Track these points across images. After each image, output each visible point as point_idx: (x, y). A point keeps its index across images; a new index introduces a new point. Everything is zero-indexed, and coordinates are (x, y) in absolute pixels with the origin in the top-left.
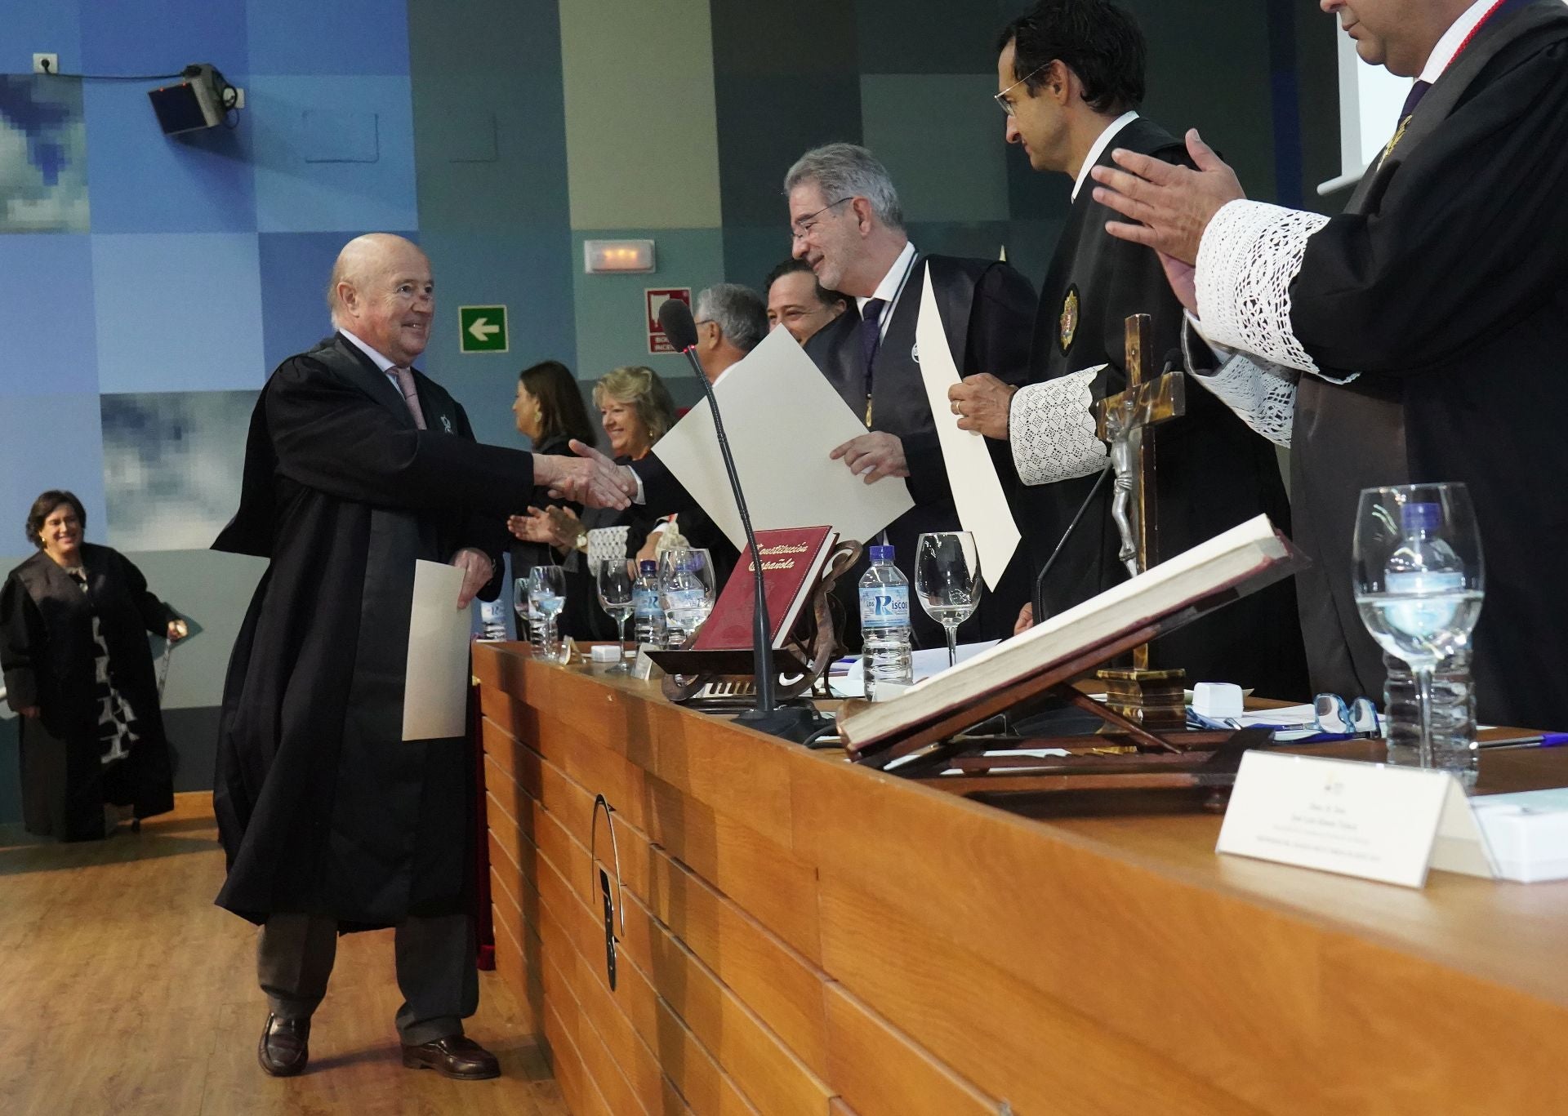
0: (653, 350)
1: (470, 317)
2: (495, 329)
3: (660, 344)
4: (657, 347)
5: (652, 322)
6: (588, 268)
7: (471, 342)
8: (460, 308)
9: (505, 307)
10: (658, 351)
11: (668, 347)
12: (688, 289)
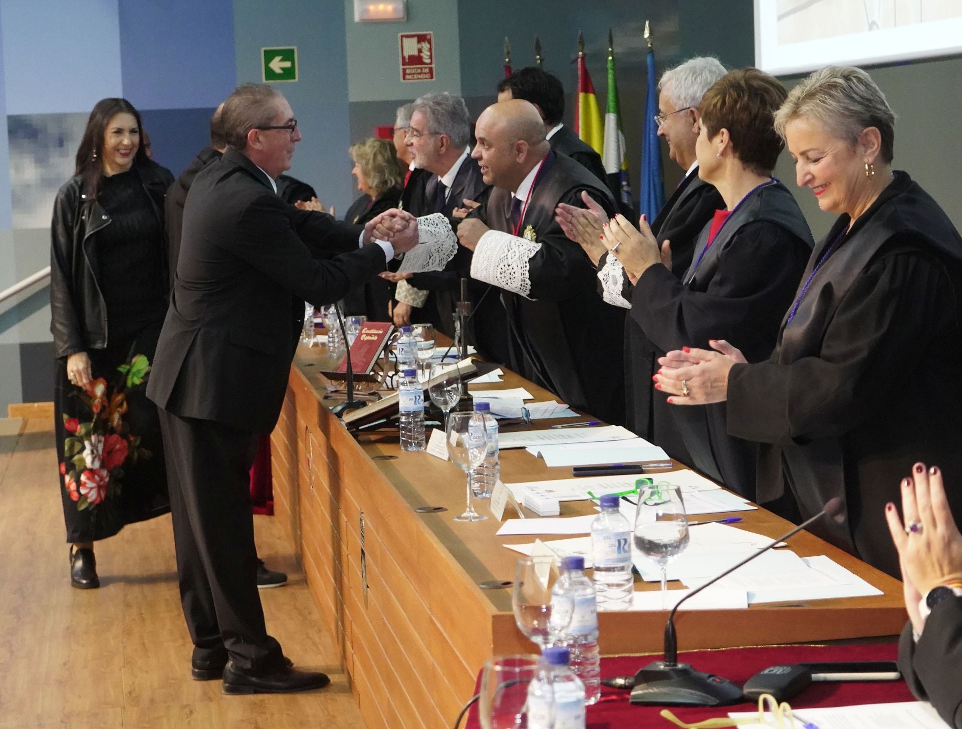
0: (404, 78)
1: (270, 56)
2: (288, 64)
3: (409, 74)
4: (407, 77)
5: (404, 58)
6: (357, 18)
7: (270, 74)
8: (263, 49)
9: (295, 48)
10: (408, 79)
11: (415, 76)
12: (431, 32)
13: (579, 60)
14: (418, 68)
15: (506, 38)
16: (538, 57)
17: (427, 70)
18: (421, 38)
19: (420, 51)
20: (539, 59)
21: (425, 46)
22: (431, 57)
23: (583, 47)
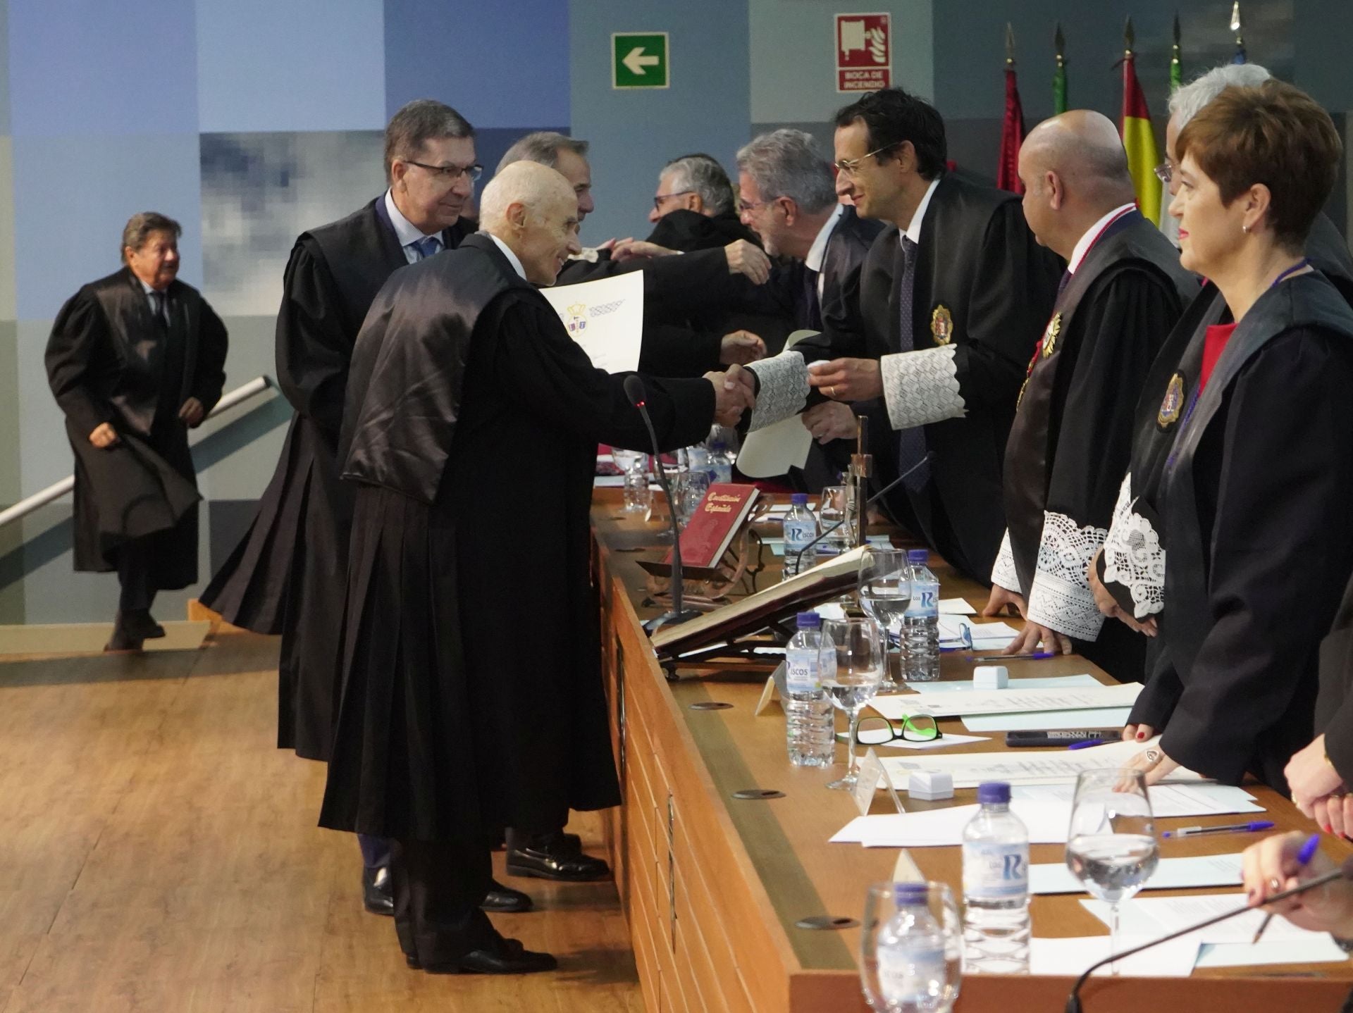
0: (842, 88)
1: (624, 46)
2: (653, 60)
3: (851, 80)
4: (847, 85)
5: (842, 54)
7: (625, 75)
8: (614, 35)
9: (666, 34)
10: (849, 89)
11: (860, 84)
12: (887, 14)
13: (1126, 63)
14: (864, 71)
15: (1009, 25)
16: (1059, 57)
17: (879, 75)
18: (871, 23)
19: (869, 43)
20: (1061, 60)
21: (878, 35)
22: (886, 53)
23: (1132, 42)
